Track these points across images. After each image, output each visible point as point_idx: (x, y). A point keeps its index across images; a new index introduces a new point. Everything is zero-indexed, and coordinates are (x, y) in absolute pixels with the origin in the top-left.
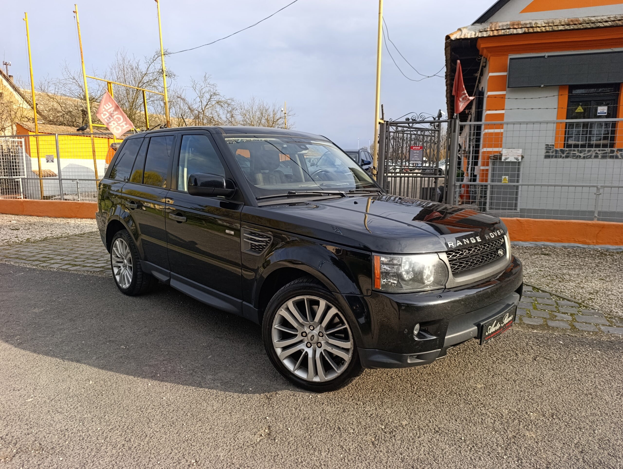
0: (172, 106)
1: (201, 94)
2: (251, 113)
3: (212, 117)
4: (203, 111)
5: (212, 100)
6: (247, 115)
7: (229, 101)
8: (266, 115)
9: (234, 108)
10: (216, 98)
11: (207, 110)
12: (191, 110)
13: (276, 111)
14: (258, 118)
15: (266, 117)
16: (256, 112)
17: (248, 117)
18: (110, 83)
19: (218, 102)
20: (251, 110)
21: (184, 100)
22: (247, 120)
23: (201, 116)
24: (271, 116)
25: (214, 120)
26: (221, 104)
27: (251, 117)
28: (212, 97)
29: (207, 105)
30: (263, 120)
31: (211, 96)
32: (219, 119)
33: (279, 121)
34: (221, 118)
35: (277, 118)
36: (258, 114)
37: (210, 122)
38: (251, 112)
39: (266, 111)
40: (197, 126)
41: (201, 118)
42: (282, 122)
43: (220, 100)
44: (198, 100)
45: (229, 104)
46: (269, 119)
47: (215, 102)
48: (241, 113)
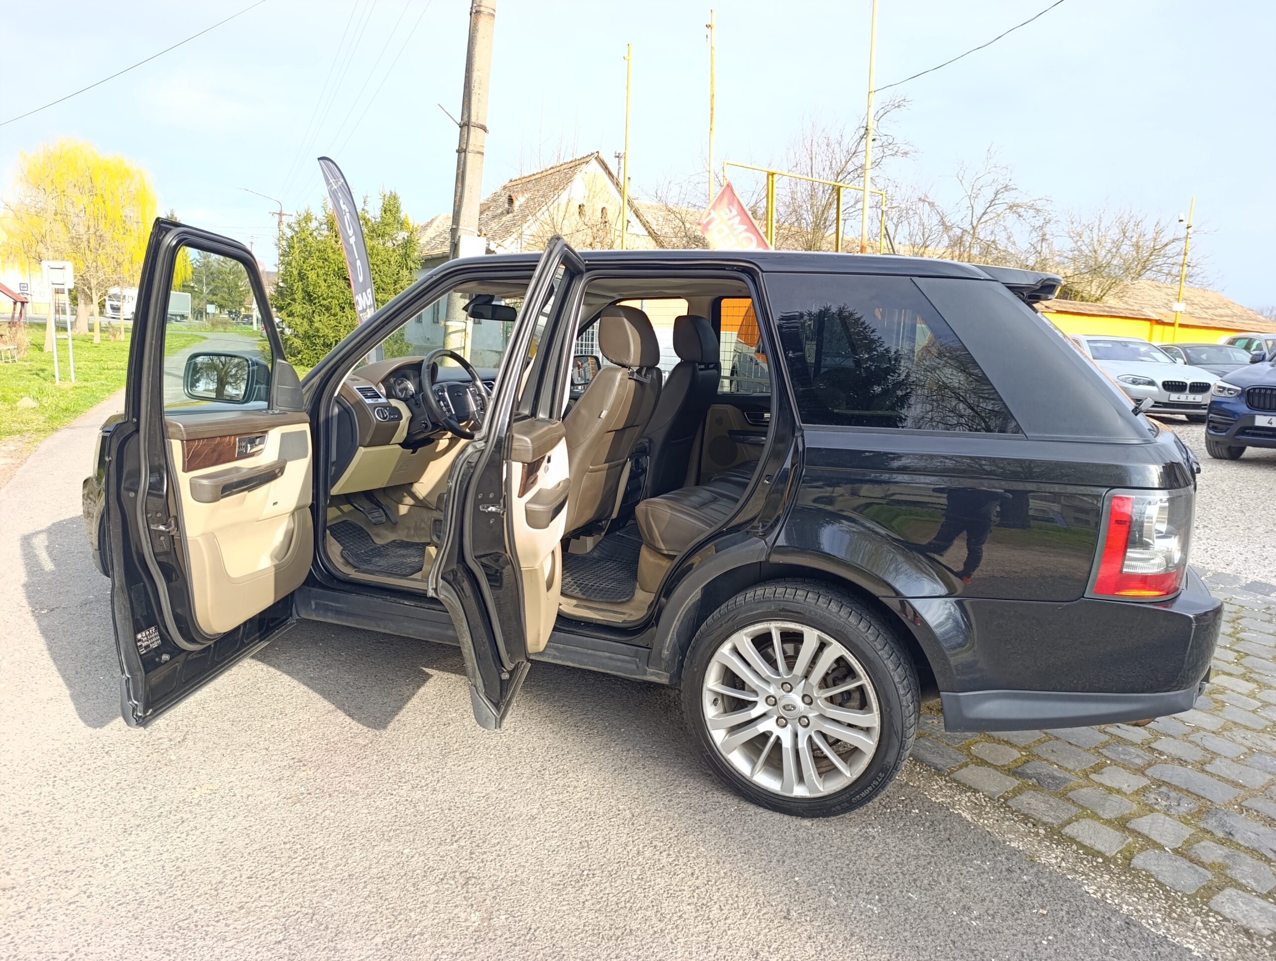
0: (903, 219)
1: (975, 191)
2: (1095, 231)
3: (993, 242)
4: (974, 228)
5: (997, 202)
6: (1084, 237)
7: (1039, 205)
8: (1136, 236)
9: (1050, 221)
10: (1008, 197)
11: (983, 226)
12: (947, 228)
13: (1162, 224)
14: (1114, 242)
15: (1134, 240)
16: (1108, 229)
17: (1087, 241)
18: (773, 174)
19: (1011, 208)
20: (1097, 223)
21: (932, 205)
22: (1083, 248)
23: (967, 239)
24: (1150, 235)
25: (996, 249)
26: (1019, 210)
27: (1095, 239)
28: (998, 196)
29: (984, 214)
30: (1123, 247)
31: (996, 194)
32: (1010, 244)
33: (1167, 248)
34: (1014, 243)
35: (1165, 241)
36: (1114, 233)
37: (986, 251)
38: (1096, 228)
39: (1137, 225)
40: (955, 261)
41: (967, 244)
42: (1179, 249)
43: (1017, 201)
44: (966, 202)
45: (1038, 211)
46: (1141, 244)
47: (1005, 206)
48: (1068, 233)
